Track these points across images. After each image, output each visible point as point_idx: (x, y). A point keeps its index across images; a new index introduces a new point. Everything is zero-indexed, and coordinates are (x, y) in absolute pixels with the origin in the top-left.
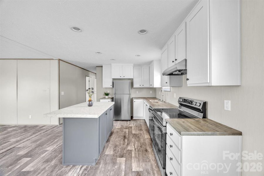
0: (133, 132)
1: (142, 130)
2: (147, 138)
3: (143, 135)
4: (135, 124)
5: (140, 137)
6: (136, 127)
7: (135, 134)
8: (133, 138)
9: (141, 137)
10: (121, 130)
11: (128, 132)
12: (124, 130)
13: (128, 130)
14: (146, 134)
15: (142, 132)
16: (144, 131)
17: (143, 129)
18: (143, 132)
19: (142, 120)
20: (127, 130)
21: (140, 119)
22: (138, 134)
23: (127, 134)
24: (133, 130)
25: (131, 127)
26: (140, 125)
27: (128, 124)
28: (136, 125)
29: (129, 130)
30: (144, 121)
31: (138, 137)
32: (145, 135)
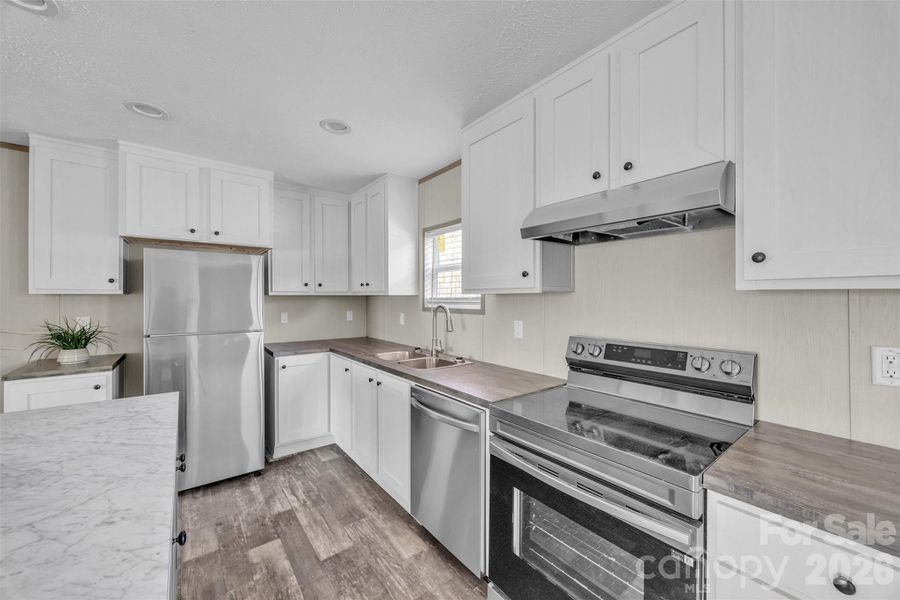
0: (323, 549)
1: (362, 516)
2: (417, 557)
3: (384, 545)
4: (299, 483)
5: (373, 564)
6: (315, 503)
7: (337, 555)
8: (340, 593)
9: (382, 565)
10: (230, 568)
11: (291, 558)
12: (255, 554)
13: (277, 543)
14: (395, 532)
15: (365, 529)
16: (370, 514)
17: (358, 502)
18: (372, 521)
19: (321, 449)
20: (274, 548)
21: (312, 451)
22: (354, 550)
23: (293, 580)
24: (310, 535)
25: (290, 516)
26: (331, 483)
27: (261, 498)
28: (307, 492)
29: (285, 545)
30: (335, 456)
31: (370, 570)
32: (394, 539)
